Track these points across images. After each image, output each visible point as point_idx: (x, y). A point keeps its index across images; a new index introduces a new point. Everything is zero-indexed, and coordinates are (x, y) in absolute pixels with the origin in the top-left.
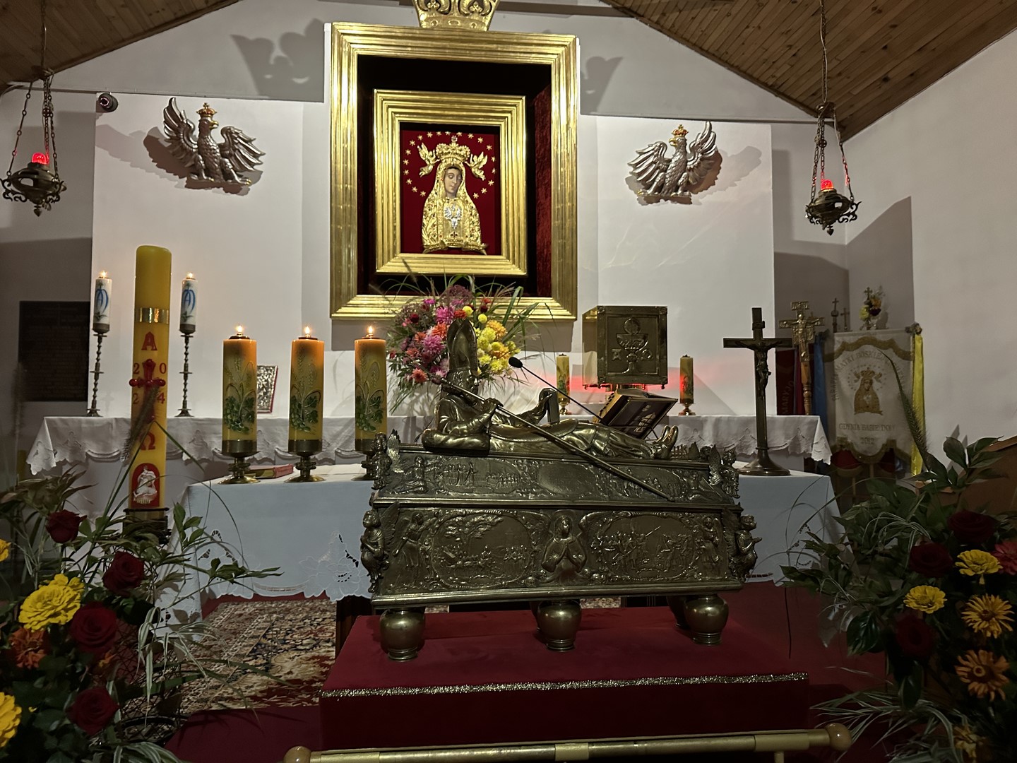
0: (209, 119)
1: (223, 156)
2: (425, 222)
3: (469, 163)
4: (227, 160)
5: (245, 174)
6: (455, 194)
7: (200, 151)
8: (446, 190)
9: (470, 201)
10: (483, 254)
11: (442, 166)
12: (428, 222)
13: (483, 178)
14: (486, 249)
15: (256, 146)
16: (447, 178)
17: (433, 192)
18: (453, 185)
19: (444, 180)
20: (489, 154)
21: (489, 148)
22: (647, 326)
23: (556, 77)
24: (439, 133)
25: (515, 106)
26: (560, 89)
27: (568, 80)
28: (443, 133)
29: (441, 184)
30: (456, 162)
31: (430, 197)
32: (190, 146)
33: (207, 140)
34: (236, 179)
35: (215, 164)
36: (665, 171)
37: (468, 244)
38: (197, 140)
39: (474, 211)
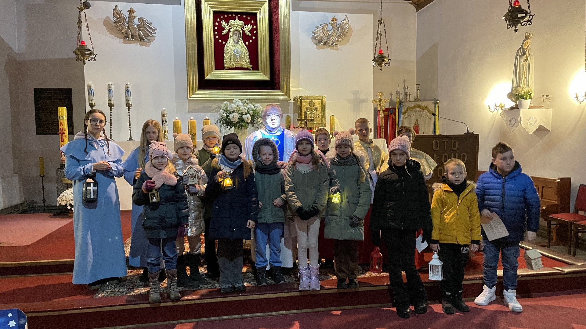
0: (133, 14)
1: (139, 30)
2: (225, 55)
3: (244, 28)
4: (141, 32)
5: (149, 38)
6: (238, 43)
7: (129, 27)
8: (234, 41)
9: (244, 46)
10: (251, 70)
11: (232, 30)
12: (226, 56)
13: (250, 35)
14: (252, 68)
15: (154, 26)
16: (234, 35)
17: (228, 42)
18: (237, 38)
19: (233, 37)
20: (253, 25)
21: (252, 22)
22: (318, 104)
24: (230, 15)
25: (263, 4)
26: (283, 0)
28: (232, 15)
29: (232, 38)
30: (238, 28)
31: (227, 44)
32: (125, 26)
33: (132, 23)
34: (145, 40)
35: (135, 33)
36: (327, 37)
37: (244, 65)
38: (128, 23)
39: (246, 50)
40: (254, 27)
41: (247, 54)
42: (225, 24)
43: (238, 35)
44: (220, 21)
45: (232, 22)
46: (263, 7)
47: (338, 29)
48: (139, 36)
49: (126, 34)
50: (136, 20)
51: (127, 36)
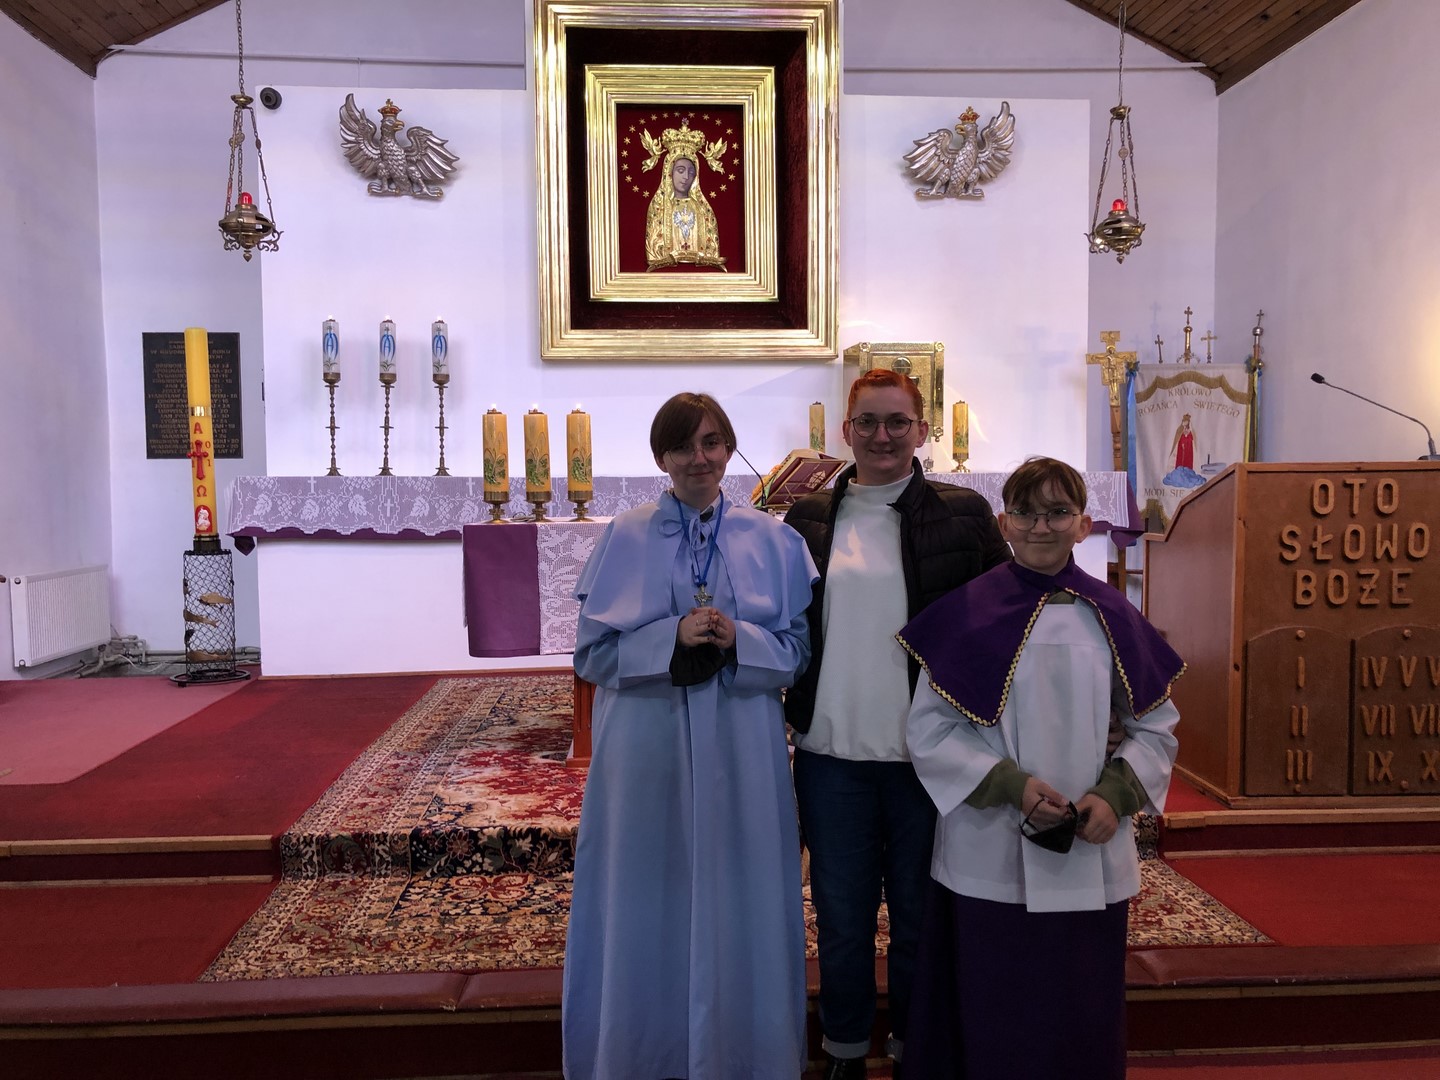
0: (393, 119)
1: (410, 163)
2: (649, 230)
3: (704, 152)
4: (413, 168)
6: (686, 193)
7: (382, 157)
8: (675, 189)
9: (705, 201)
10: (723, 271)
11: (670, 158)
12: (653, 230)
13: (722, 170)
14: (725, 264)
16: (676, 173)
17: (659, 192)
18: (684, 181)
21: (729, 131)
22: (920, 367)
23: (813, 47)
24: (666, 115)
25: (762, 79)
26: (820, 64)
27: (828, 52)
28: (671, 115)
29: (668, 180)
30: (688, 152)
31: (656, 198)
32: (372, 152)
33: (391, 145)
34: (425, 190)
35: (400, 172)
36: (950, 166)
37: (702, 258)
38: (377, 143)
39: (710, 215)
40: (735, 146)
41: (712, 225)
42: (651, 141)
43: (686, 173)
44: (636, 133)
45: (670, 134)
46: (761, 88)
47: (981, 145)
48: (410, 179)
49: (374, 175)
50: (402, 135)
51: (377, 181)
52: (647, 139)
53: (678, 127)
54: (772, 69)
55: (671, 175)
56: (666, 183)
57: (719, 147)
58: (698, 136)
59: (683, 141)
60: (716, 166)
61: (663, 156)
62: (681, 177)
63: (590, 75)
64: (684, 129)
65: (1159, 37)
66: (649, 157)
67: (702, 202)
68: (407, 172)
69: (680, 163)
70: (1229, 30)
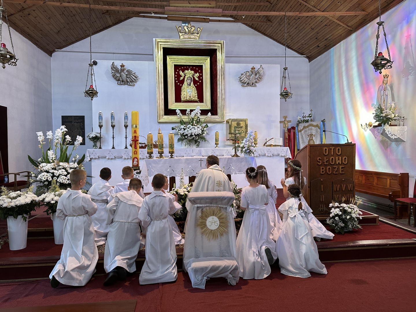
0: (123, 68)
4: (128, 79)
5: (133, 83)
6: (190, 85)
8: (188, 84)
12: (182, 93)
14: (199, 101)
16: (188, 80)
17: (184, 84)
20: (200, 73)
21: (200, 71)
22: (242, 124)
23: (218, 53)
24: (185, 67)
25: (207, 59)
26: (220, 56)
27: (222, 54)
28: (186, 67)
29: (186, 82)
30: (190, 76)
31: (183, 86)
32: (119, 75)
33: (123, 73)
34: (131, 84)
35: (125, 80)
36: (249, 80)
37: (194, 100)
38: (120, 73)
39: (195, 90)
40: (201, 74)
41: (196, 92)
42: (182, 73)
43: (190, 80)
44: (179, 71)
45: (186, 71)
46: (207, 61)
47: (256, 75)
48: (127, 81)
49: (119, 80)
50: (125, 71)
51: (119, 82)
52: (181, 73)
53: (188, 70)
54: (209, 57)
55: (187, 81)
56: (185, 83)
57: (197, 75)
58: (193, 72)
59: (189, 73)
60: (197, 79)
61: (185, 76)
62: (189, 81)
63: (168, 58)
64: (189, 70)
65: (296, 50)
66: (182, 77)
67: (193, 87)
68: (126, 80)
69: (188, 78)
70: (311, 49)
